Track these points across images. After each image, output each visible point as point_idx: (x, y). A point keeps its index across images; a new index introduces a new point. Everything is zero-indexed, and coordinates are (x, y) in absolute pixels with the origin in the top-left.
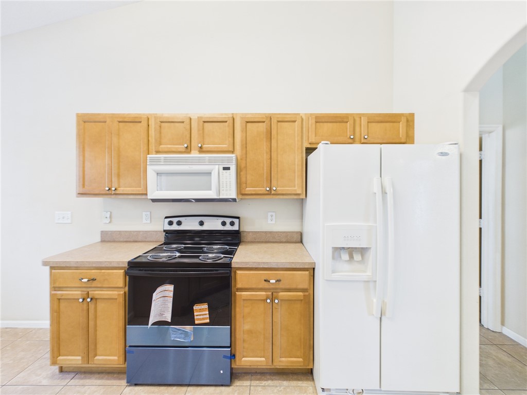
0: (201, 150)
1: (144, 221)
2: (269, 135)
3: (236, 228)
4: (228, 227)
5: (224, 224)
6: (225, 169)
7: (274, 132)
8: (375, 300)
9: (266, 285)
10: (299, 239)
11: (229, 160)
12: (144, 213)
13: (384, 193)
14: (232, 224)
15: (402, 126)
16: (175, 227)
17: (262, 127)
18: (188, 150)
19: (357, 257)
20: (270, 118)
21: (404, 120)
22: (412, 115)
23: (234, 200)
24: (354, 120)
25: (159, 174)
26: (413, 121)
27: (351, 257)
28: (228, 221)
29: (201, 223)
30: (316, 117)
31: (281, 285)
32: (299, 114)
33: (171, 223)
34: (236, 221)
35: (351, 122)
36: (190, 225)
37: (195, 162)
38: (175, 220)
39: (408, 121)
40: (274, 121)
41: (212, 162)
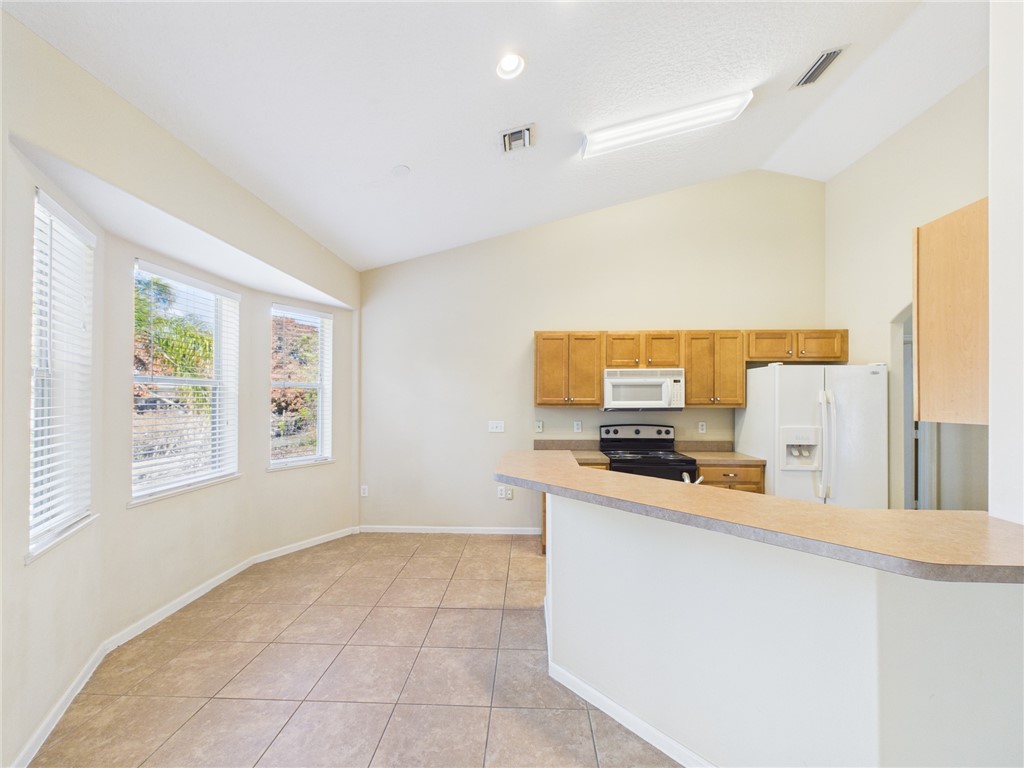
0: (650, 364)
1: (576, 431)
2: (712, 350)
3: (671, 436)
4: (664, 436)
5: (659, 432)
6: (675, 381)
7: (717, 348)
8: (821, 486)
9: (724, 479)
10: (730, 447)
11: (679, 373)
12: (575, 423)
13: (828, 403)
14: (668, 432)
15: (837, 342)
16: (612, 436)
17: (705, 343)
18: (637, 365)
19: (805, 453)
20: (713, 334)
21: (838, 336)
22: (847, 331)
23: (680, 409)
24: (792, 336)
25: (614, 386)
26: (847, 337)
27: (801, 454)
28: (663, 429)
29: (637, 432)
30: (757, 334)
31: (737, 479)
32: (739, 331)
33: (608, 432)
34: (671, 430)
35: (789, 338)
36: (626, 433)
37: (643, 376)
38: (612, 429)
39: (842, 336)
40: (717, 337)
41: (663, 374)
